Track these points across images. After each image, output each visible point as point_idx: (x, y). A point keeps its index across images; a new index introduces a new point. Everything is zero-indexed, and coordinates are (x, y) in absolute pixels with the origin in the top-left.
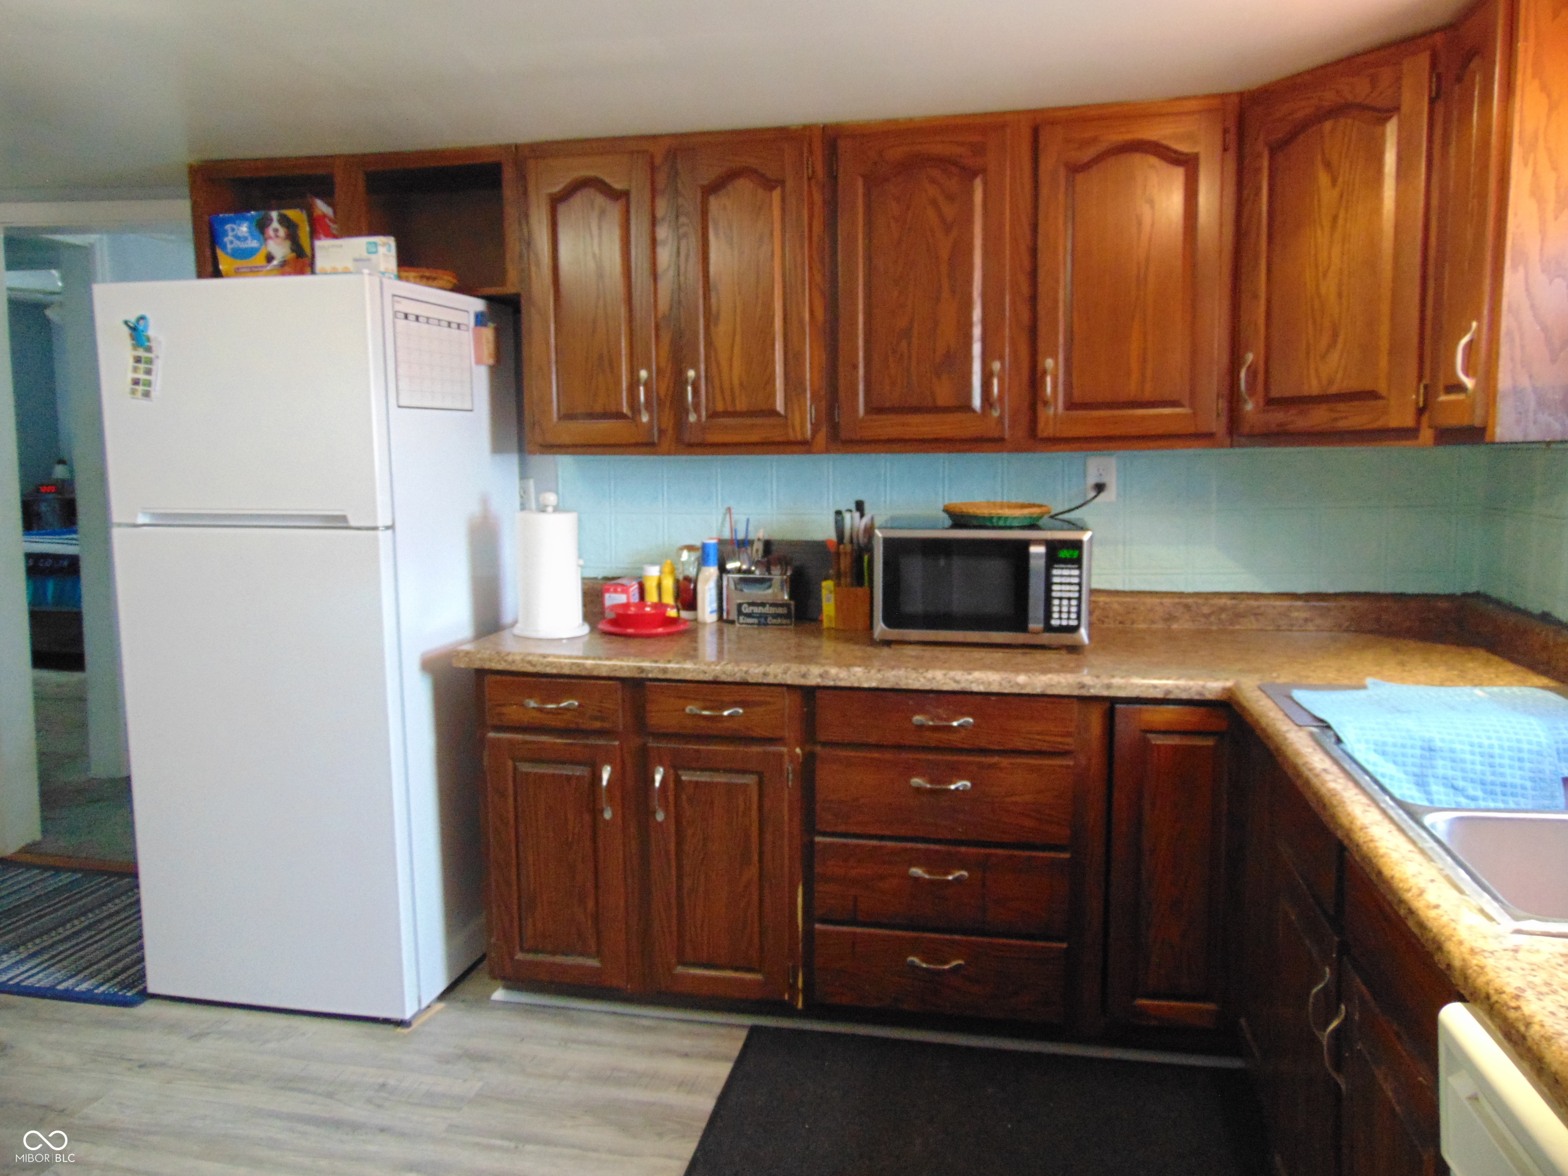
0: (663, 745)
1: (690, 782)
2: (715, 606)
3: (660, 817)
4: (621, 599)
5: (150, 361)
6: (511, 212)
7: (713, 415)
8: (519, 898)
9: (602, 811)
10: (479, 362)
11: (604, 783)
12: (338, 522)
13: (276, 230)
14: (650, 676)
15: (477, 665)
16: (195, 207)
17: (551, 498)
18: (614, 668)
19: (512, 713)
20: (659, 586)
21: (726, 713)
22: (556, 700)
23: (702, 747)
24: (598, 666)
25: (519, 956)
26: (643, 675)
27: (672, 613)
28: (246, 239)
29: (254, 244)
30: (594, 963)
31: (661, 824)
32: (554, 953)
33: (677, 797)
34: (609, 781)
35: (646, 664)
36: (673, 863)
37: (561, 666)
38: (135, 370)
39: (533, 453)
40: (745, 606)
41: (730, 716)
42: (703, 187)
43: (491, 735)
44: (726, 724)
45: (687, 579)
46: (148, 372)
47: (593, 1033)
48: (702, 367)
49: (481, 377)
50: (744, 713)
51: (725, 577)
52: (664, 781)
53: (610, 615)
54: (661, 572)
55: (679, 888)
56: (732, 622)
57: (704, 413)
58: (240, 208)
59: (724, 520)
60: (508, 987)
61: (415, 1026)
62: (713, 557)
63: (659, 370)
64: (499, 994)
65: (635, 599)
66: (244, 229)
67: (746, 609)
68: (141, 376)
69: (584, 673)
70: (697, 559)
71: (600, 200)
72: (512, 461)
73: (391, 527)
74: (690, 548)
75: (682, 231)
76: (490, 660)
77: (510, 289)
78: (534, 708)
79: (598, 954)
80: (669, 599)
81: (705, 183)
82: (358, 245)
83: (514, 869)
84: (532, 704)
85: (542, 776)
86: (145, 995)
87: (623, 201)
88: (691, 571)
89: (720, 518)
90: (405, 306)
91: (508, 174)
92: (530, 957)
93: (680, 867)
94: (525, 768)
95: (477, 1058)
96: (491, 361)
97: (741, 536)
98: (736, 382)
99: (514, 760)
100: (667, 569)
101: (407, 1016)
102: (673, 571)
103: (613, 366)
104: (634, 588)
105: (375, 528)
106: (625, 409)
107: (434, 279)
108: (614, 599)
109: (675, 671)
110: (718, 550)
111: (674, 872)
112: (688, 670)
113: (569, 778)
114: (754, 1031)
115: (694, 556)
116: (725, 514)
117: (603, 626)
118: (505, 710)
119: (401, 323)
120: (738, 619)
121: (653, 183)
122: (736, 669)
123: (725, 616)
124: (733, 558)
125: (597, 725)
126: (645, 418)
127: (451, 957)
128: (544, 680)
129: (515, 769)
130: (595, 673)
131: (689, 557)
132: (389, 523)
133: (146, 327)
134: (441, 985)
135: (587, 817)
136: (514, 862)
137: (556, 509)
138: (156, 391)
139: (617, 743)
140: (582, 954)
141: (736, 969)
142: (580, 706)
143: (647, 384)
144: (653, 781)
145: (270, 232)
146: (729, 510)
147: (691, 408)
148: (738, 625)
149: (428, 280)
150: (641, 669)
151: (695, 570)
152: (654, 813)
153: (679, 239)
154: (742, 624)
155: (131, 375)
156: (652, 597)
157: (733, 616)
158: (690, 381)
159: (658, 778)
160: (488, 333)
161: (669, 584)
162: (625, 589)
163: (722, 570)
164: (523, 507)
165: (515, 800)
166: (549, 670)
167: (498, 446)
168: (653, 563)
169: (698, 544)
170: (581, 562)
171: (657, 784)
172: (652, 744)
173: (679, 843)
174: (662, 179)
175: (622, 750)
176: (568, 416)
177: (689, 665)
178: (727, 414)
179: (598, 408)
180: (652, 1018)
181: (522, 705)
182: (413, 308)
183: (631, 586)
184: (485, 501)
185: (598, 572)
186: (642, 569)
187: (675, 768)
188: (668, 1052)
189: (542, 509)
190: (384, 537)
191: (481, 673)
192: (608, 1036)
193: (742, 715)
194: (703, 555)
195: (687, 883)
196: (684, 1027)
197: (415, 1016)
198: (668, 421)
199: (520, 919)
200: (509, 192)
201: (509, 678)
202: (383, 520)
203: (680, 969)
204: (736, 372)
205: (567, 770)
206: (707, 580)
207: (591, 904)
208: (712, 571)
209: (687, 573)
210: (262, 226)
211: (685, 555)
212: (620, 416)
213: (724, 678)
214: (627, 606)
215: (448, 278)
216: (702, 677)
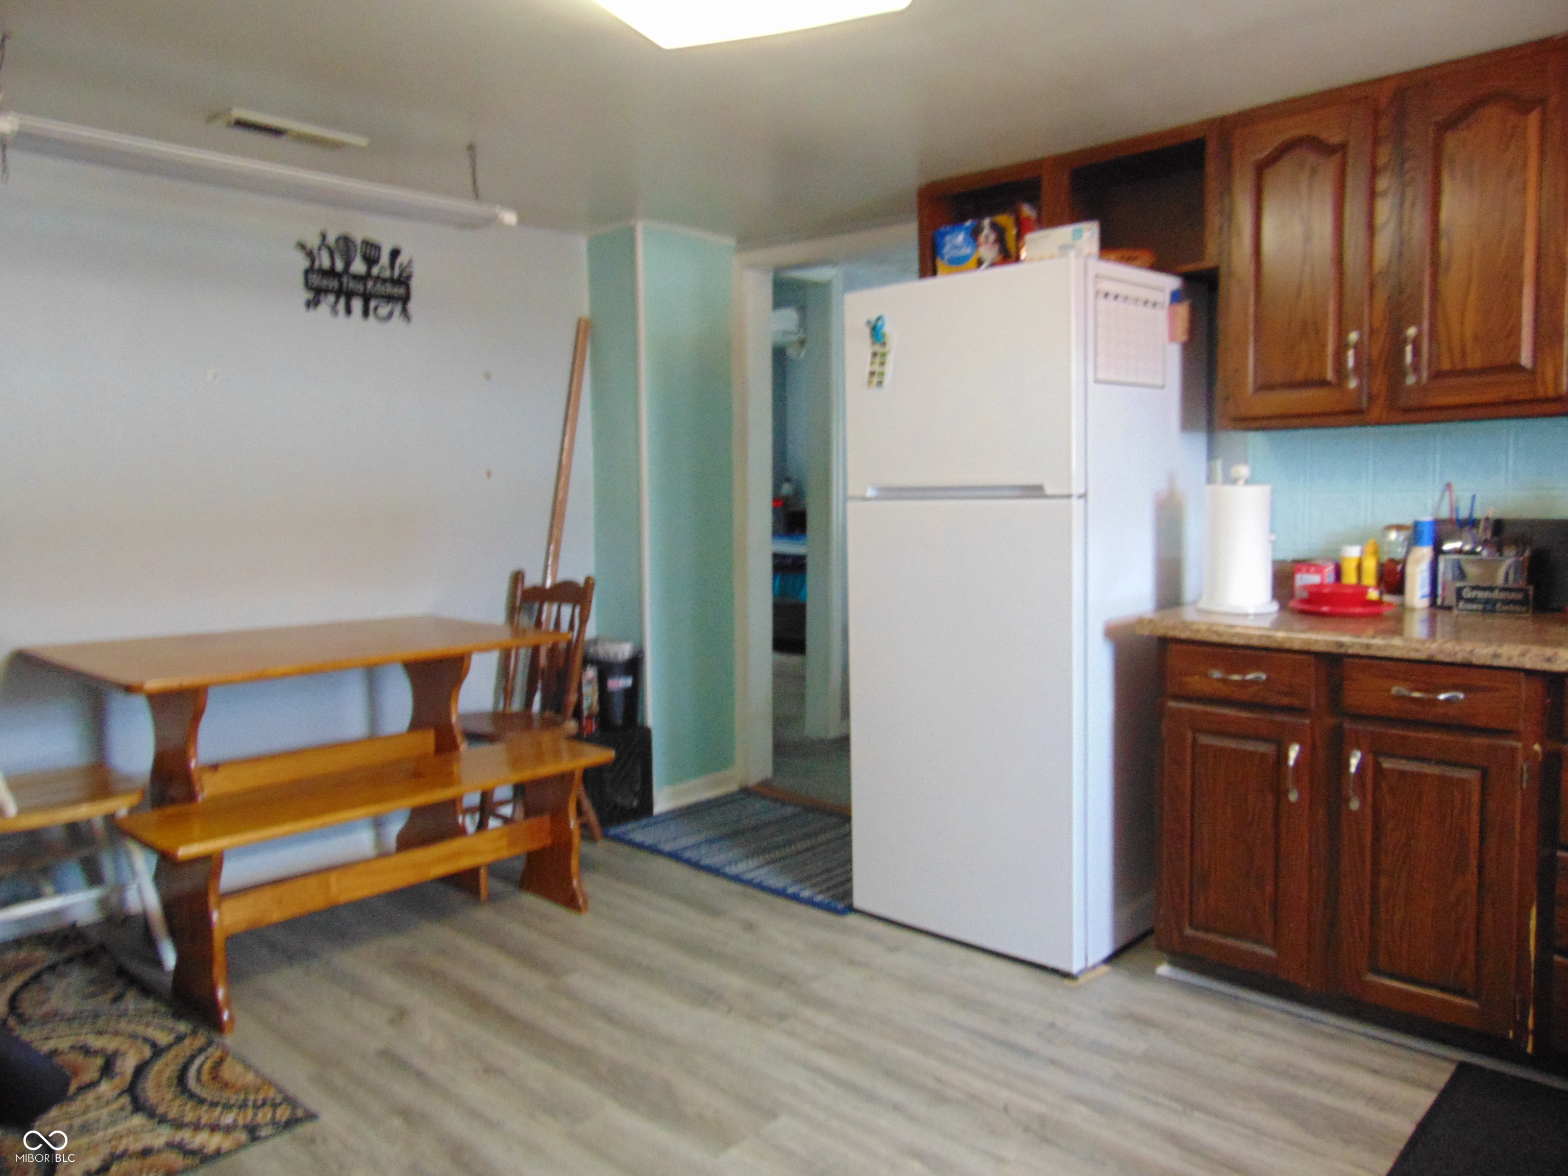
0: (1360, 727)
1: (1393, 771)
2: (1427, 589)
3: (1355, 805)
4: (1314, 579)
5: (884, 355)
6: (1212, 186)
7: (1437, 375)
8: (1192, 872)
9: (1287, 792)
10: (1172, 339)
11: (1291, 762)
12: (1035, 491)
13: (987, 237)
14: (1350, 651)
15: (1161, 632)
16: (921, 224)
17: (1243, 471)
18: (1308, 641)
19: (1195, 683)
20: (1359, 568)
21: (1442, 697)
22: (1243, 672)
23: (1411, 734)
24: (1290, 639)
25: (1189, 932)
26: (1342, 650)
27: (1373, 595)
28: (961, 248)
29: (967, 251)
30: (1268, 952)
31: (1355, 814)
32: (1226, 934)
33: (1376, 788)
34: (1297, 761)
35: (1346, 639)
36: (1368, 861)
37: (1250, 637)
38: (872, 363)
39: (1225, 428)
40: (1465, 590)
41: (1447, 701)
42: (1437, 123)
43: (1172, 704)
44: (1441, 710)
45: (1393, 562)
46: (882, 364)
47: (1267, 1027)
48: (1426, 324)
49: (1173, 354)
50: (1465, 698)
51: (1442, 560)
52: (1360, 767)
53: (1301, 594)
54: (1363, 552)
55: (1374, 886)
56: (1449, 608)
57: (1425, 374)
58: (957, 221)
59: (1442, 497)
60: (1174, 963)
61: (1082, 980)
62: (1427, 534)
63: (1372, 332)
64: (1164, 969)
65: (1330, 578)
66: (960, 238)
67: (1467, 594)
68: (876, 368)
69: (1274, 645)
70: (1408, 539)
71: (1312, 158)
72: (1199, 441)
73: (1084, 496)
74: (1399, 528)
75: (1407, 178)
76: (1174, 628)
77: (1208, 262)
78: (1218, 680)
79: (1274, 945)
80: (1369, 579)
81: (1440, 118)
82: (1064, 233)
83: (1187, 842)
84: (1217, 674)
85: (1222, 750)
86: (850, 909)
87: (1337, 157)
88: (1399, 553)
89: (1437, 495)
90: (1106, 286)
91: (1212, 147)
92: (1200, 935)
93: (1376, 864)
94: (1204, 740)
95: (1143, 1022)
96: (1183, 337)
97: (1464, 514)
98: (1469, 335)
99: (1196, 730)
100: (1370, 549)
101: (1075, 968)
102: (1376, 552)
103: (1319, 330)
104: (1329, 570)
105: (1069, 496)
106: (1330, 375)
107: (1135, 259)
108: (1305, 579)
109: (1379, 648)
110: (1435, 532)
111: (1368, 866)
112: (1397, 648)
113: (1252, 754)
114: (1462, 1067)
115: (1403, 536)
116: (1444, 491)
117: (1293, 604)
118: (1188, 679)
119: (1102, 302)
120: (1457, 605)
121: (1375, 131)
122: (1457, 648)
123: (1439, 601)
124: (1452, 537)
125: (1285, 701)
126: (1353, 384)
127: (1117, 925)
128: (1230, 651)
129: (1194, 740)
130: (1287, 645)
131: (1398, 536)
132: (1082, 491)
133: (882, 325)
134: (1106, 949)
135: (1270, 797)
136: (1188, 835)
137: (1247, 482)
138: (887, 380)
139: (1307, 721)
140: (1257, 941)
141: (1443, 989)
142: (1268, 679)
143: (1356, 346)
144: (1348, 765)
145: (982, 238)
146: (1449, 486)
147: (1410, 370)
148: (1455, 612)
149: (1127, 260)
150: (1340, 645)
151: (1404, 550)
152: (1347, 800)
153: (1404, 186)
154: (1463, 610)
155: (868, 369)
156: (1350, 578)
157: (1451, 600)
158: (1410, 340)
159: (1354, 762)
160: (1183, 310)
161: (1370, 566)
162: (1319, 570)
163: (1438, 551)
164: (1210, 480)
165: (1193, 769)
166: (1235, 641)
167: (1187, 424)
168: (1353, 543)
169: (1408, 521)
170: (1273, 537)
171: (1353, 769)
172: (1347, 725)
173: (1376, 839)
174: (1385, 123)
175: (1312, 728)
176: (1264, 387)
177: (1397, 641)
178: (1453, 373)
179: (1299, 376)
180: (1334, 1026)
181: (1206, 675)
182: (1113, 288)
183: (1326, 567)
184: (1171, 479)
185: (1289, 554)
186: (1338, 551)
187: (1377, 754)
188: (1354, 1064)
189: (1234, 481)
190: (1077, 505)
191: (1164, 642)
192: (1283, 1033)
193: (1462, 701)
194: (1415, 534)
195: (1384, 882)
196: (1374, 1044)
197: (1081, 972)
198: (1379, 384)
199: (1191, 893)
200: (1211, 167)
201: (1192, 648)
202: (1077, 488)
203: (1371, 978)
204: (1469, 327)
205: (1249, 746)
206: (1418, 561)
207: (1269, 889)
208: (1425, 552)
209: (1393, 556)
210: (975, 234)
211: (1393, 535)
212: (1322, 383)
213: (1440, 657)
214: (1321, 585)
215: (1146, 257)
216: (1413, 655)
